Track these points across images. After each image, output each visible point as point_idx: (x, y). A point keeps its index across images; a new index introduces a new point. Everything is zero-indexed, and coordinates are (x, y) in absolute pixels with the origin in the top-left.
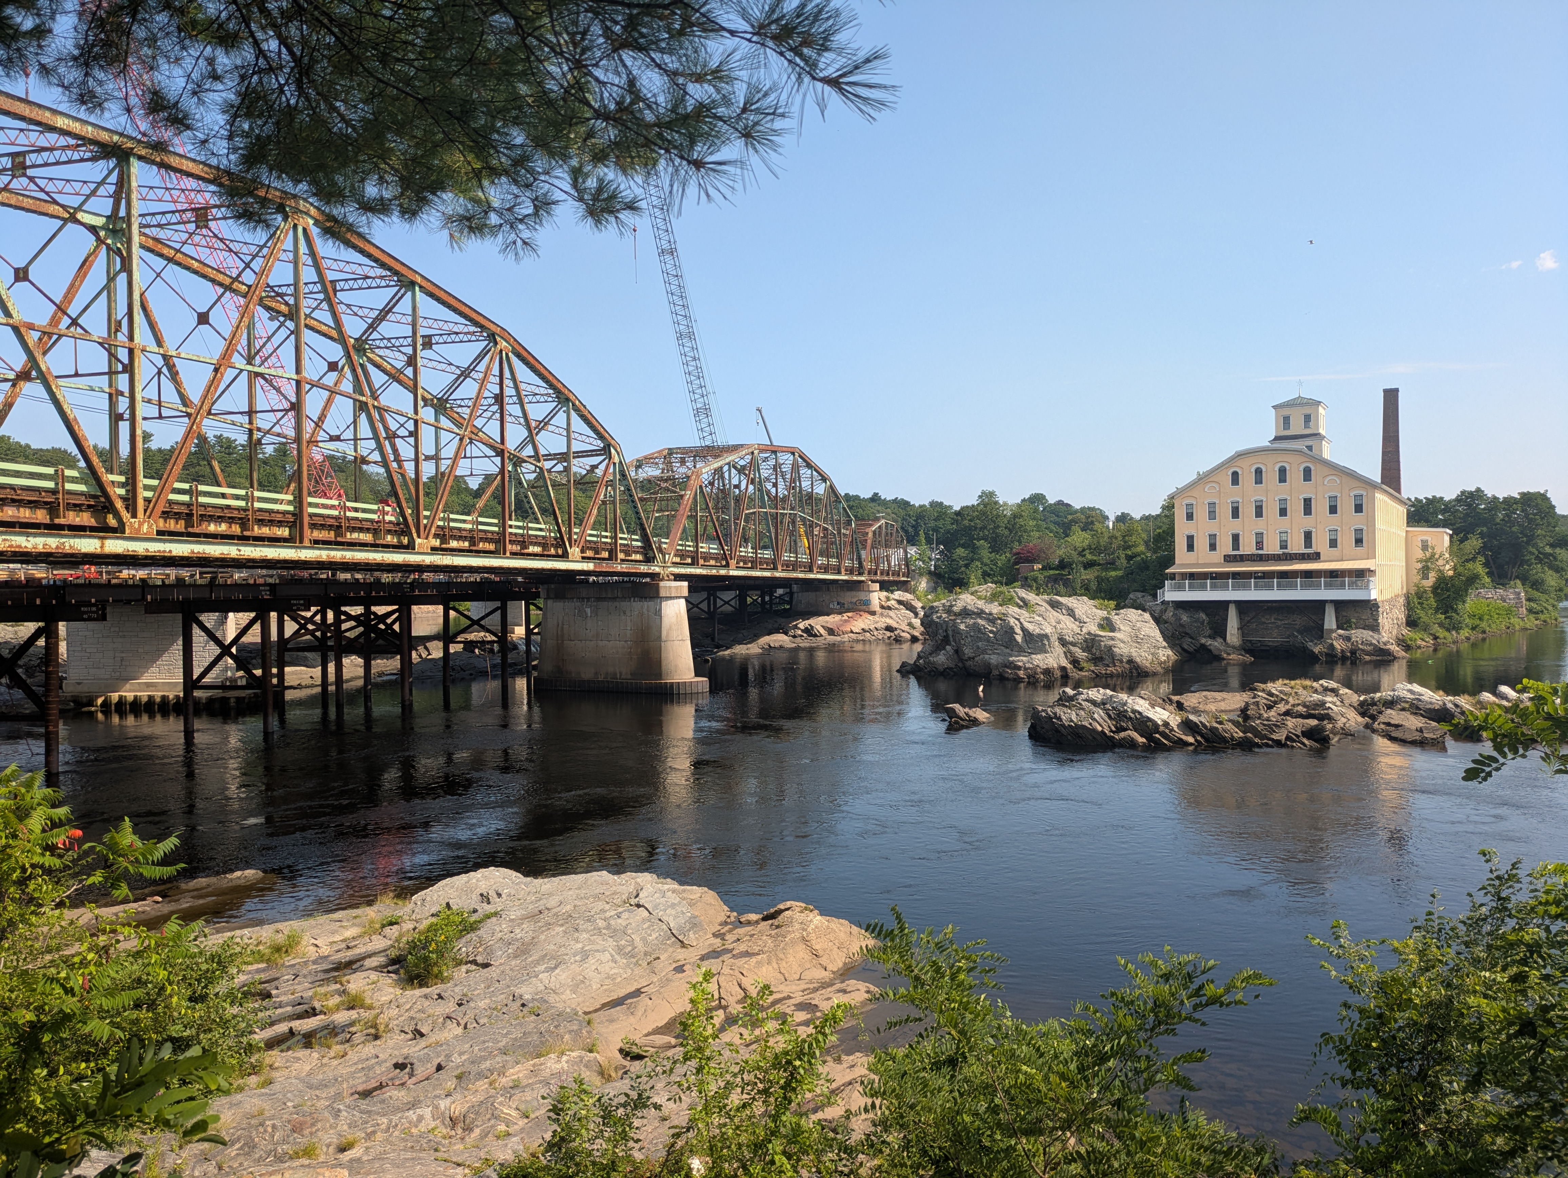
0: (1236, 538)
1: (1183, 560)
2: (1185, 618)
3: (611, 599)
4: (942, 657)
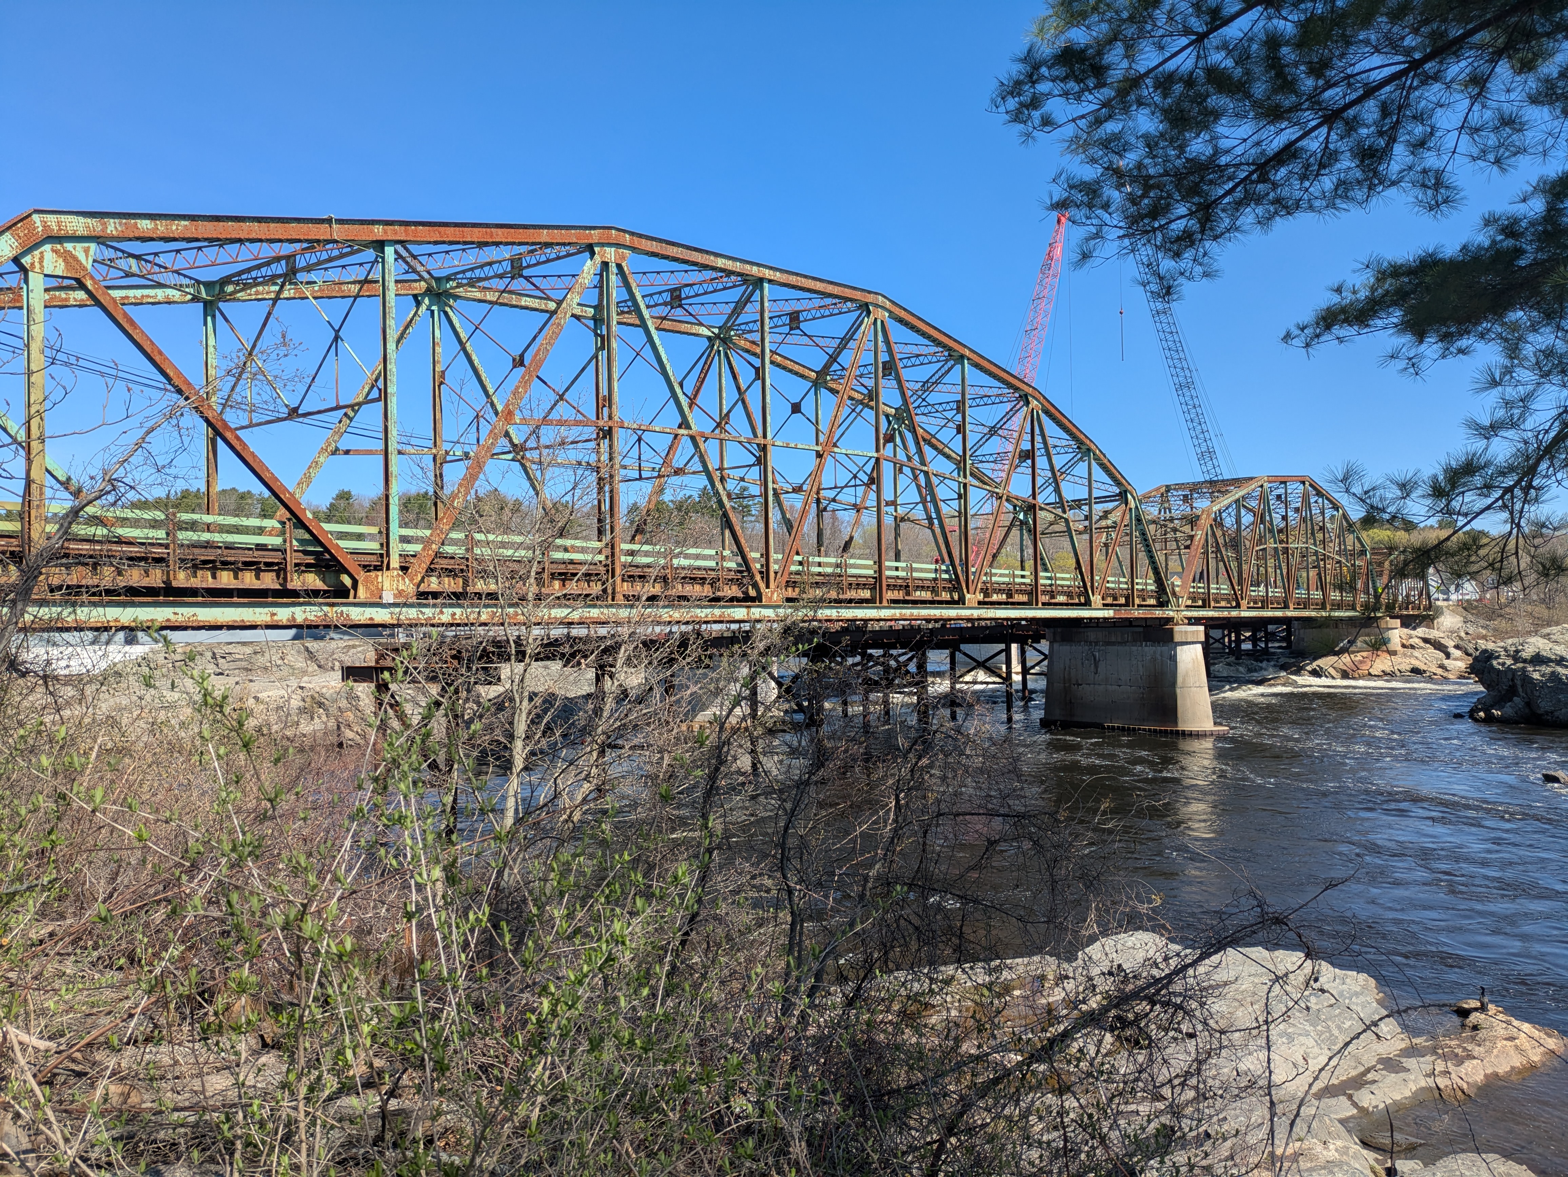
3: (1120, 643)
4: (1509, 710)
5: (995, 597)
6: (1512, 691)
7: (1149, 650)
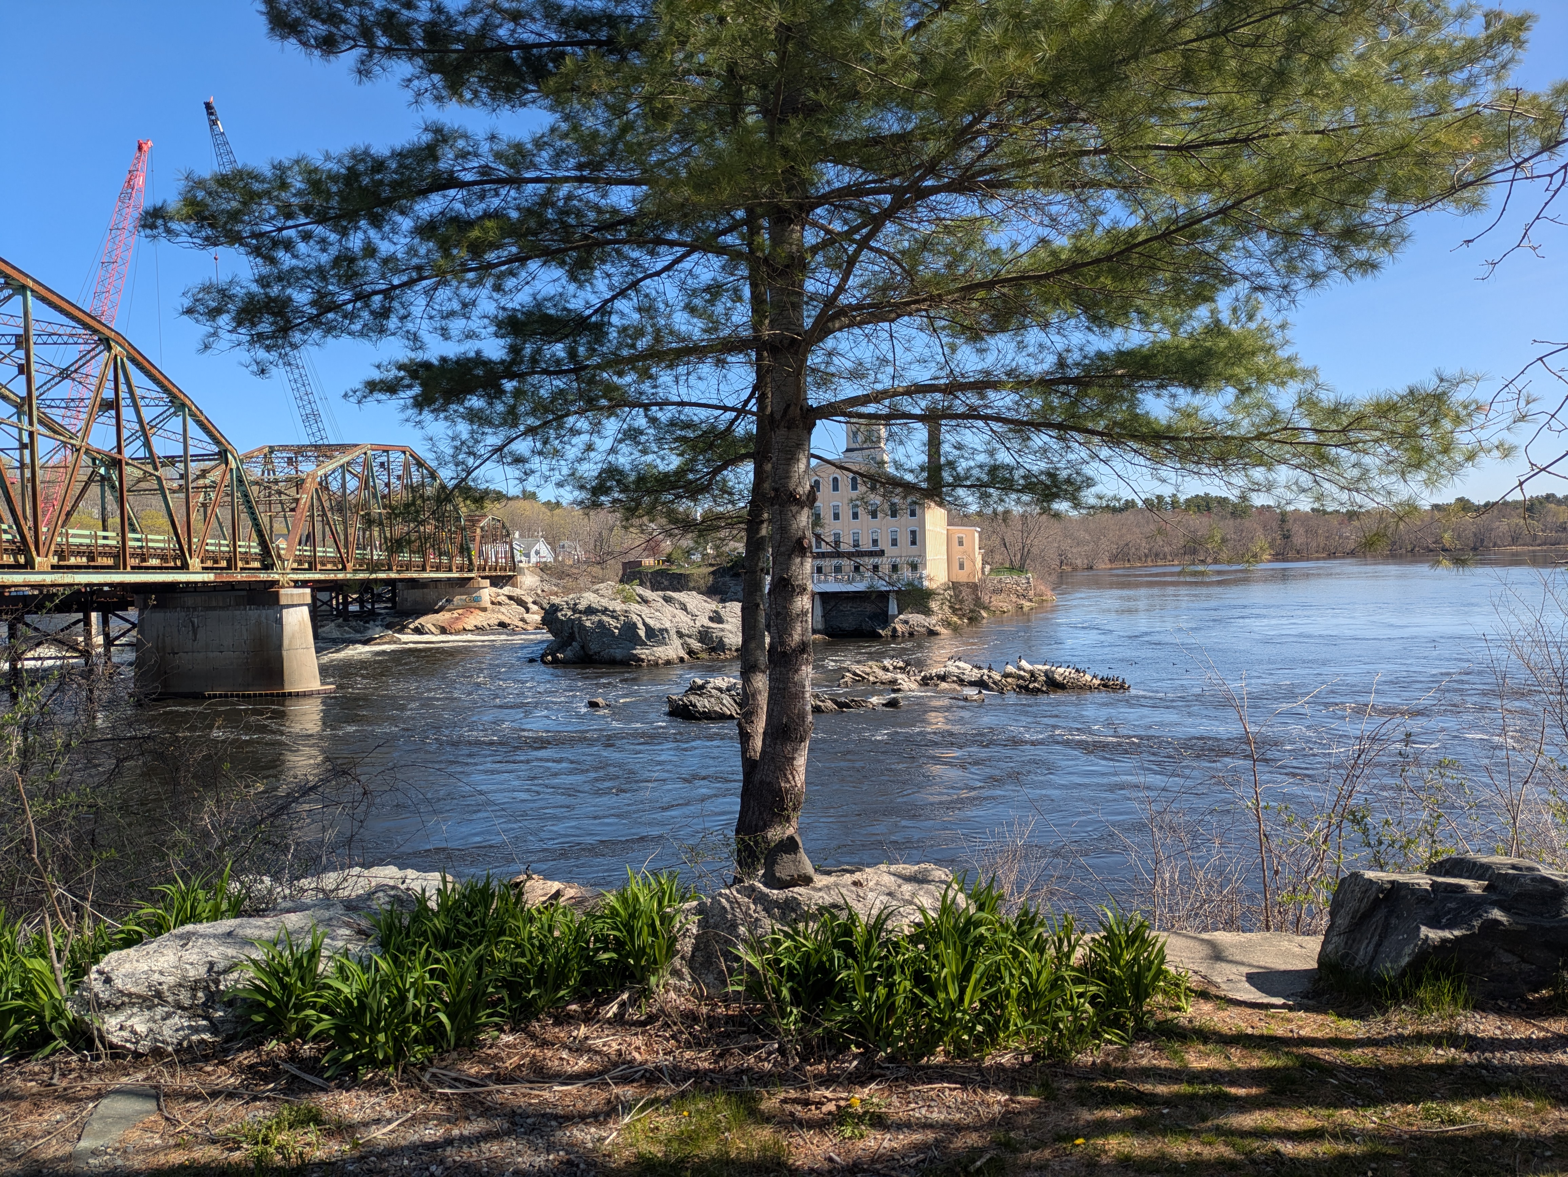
0: (818, 538)
3: (222, 608)
4: (569, 653)
5: (73, 561)
6: (572, 637)
7: (254, 614)
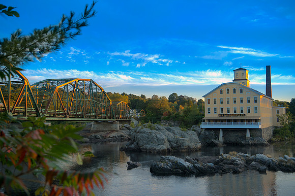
0: (222, 109)
1: (207, 116)
2: (207, 133)
4: (133, 146)
